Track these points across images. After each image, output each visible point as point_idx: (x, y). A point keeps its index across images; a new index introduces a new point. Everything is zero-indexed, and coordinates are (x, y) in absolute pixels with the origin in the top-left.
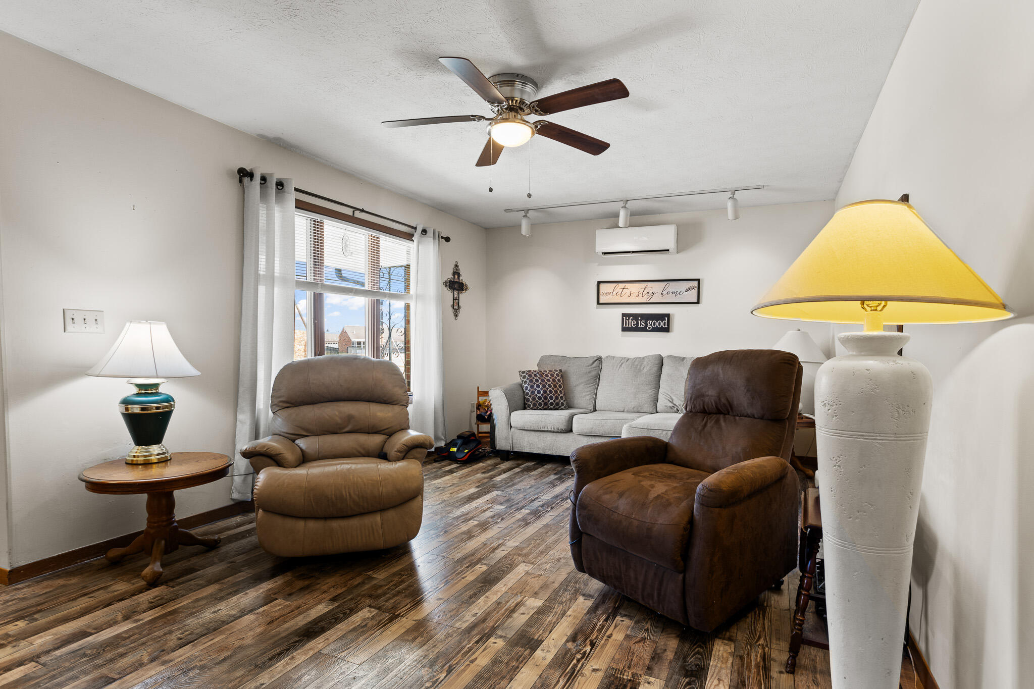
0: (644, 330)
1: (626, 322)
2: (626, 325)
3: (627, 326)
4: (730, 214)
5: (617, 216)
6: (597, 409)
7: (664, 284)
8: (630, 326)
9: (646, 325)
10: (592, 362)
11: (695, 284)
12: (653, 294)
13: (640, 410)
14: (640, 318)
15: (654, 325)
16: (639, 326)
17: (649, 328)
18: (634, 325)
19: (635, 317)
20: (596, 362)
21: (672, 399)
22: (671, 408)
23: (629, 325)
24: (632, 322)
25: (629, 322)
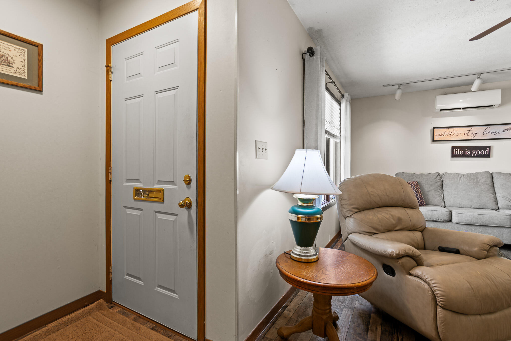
0: (470, 156)
1: (455, 152)
2: (455, 153)
3: (456, 154)
5: (472, 84)
6: (446, 206)
7: (485, 127)
9: (471, 153)
10: (436, 176)
11: (510, 126)
12: (476, 134)
13: (484, 207)
14: (466, 149)
15: (478, 153)
16: (466, 154)
17: (474, 155)
18: (461, 153)
19: (463, 148)
20: (439, 176)
23: (457, 153)
24: (459, 152)
25: (457, 152)
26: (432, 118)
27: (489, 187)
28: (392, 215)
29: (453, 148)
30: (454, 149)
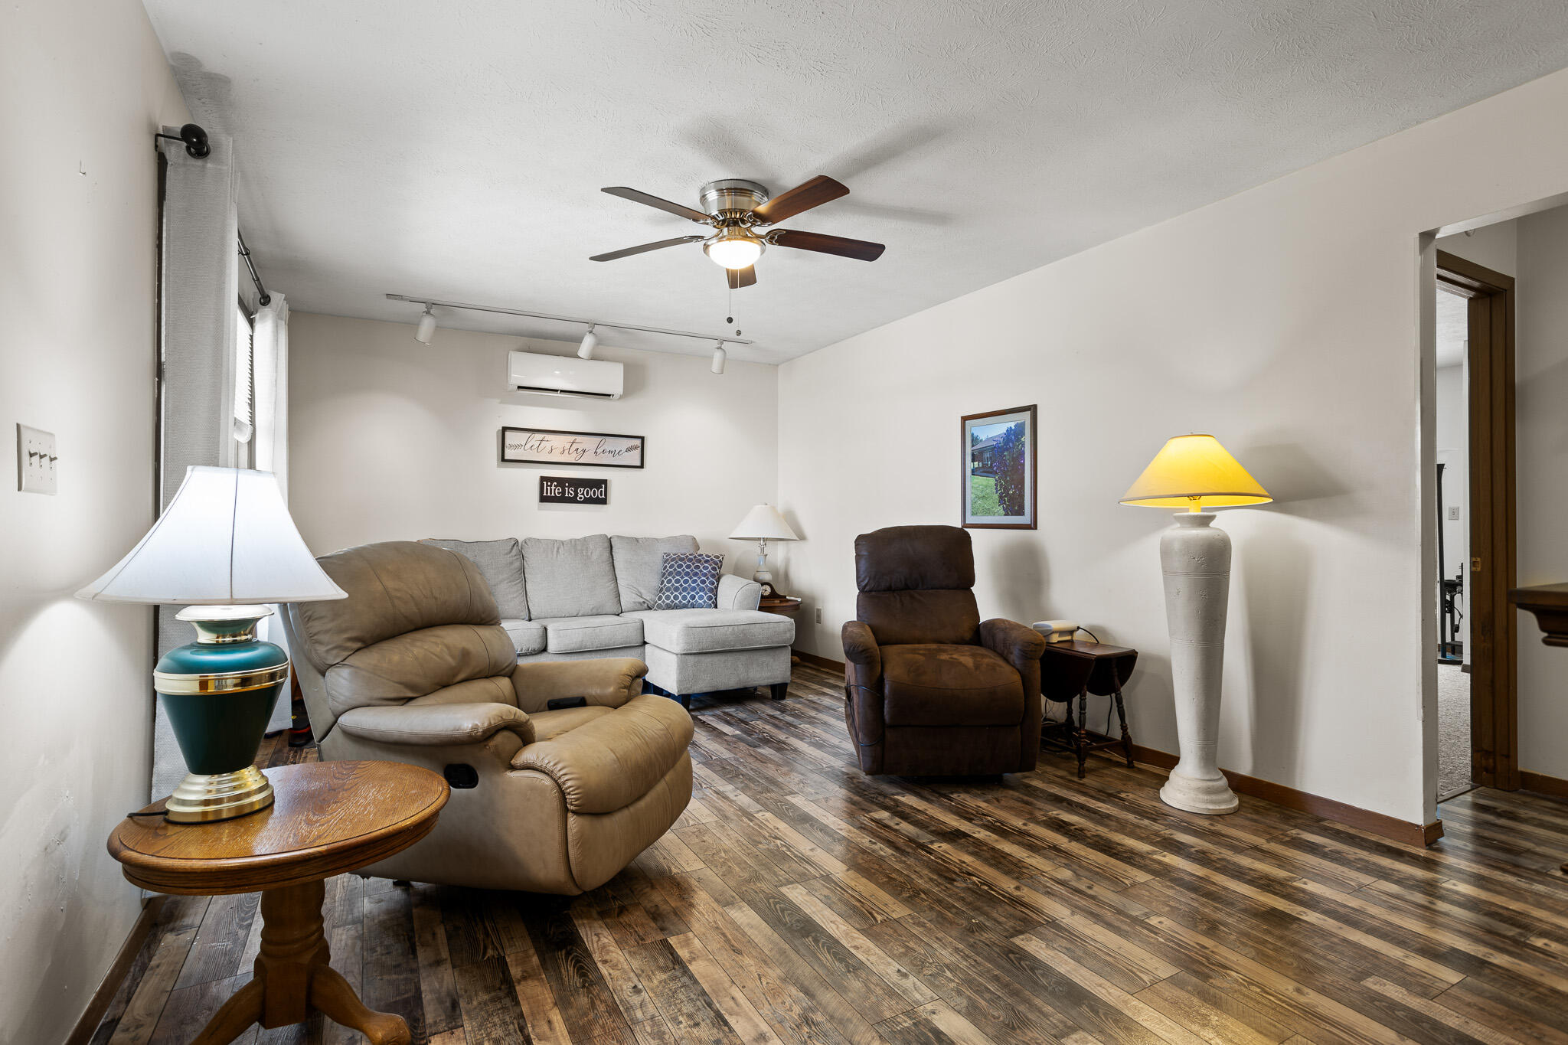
0: (573, 500)
1: (547, 489)
2: (547, 493)
3: (549, 494)
4: (716, 366)
5: (579, 340)
6: (532, 617)
7: (599, 439)
8: (553, 495)
9: (576, 494)
10: (510, 547)
11: (638, 442)
12: (584, 451)
13: (600, 611)
14: (567, 485)
15: (587, 494)
16: (567, 495)
17: (581, 498)
18: (559, 493)
19: (561, 482)
20: (515, 547)
21: (640, 593)
22: (641, 604)
23: (551, 493)
24: (555, 490)
25: (551, 489)
26: (501, 403)
27: (607, 567)
28: (447, 647)
29: (543, 479)
30: (545, 483)
